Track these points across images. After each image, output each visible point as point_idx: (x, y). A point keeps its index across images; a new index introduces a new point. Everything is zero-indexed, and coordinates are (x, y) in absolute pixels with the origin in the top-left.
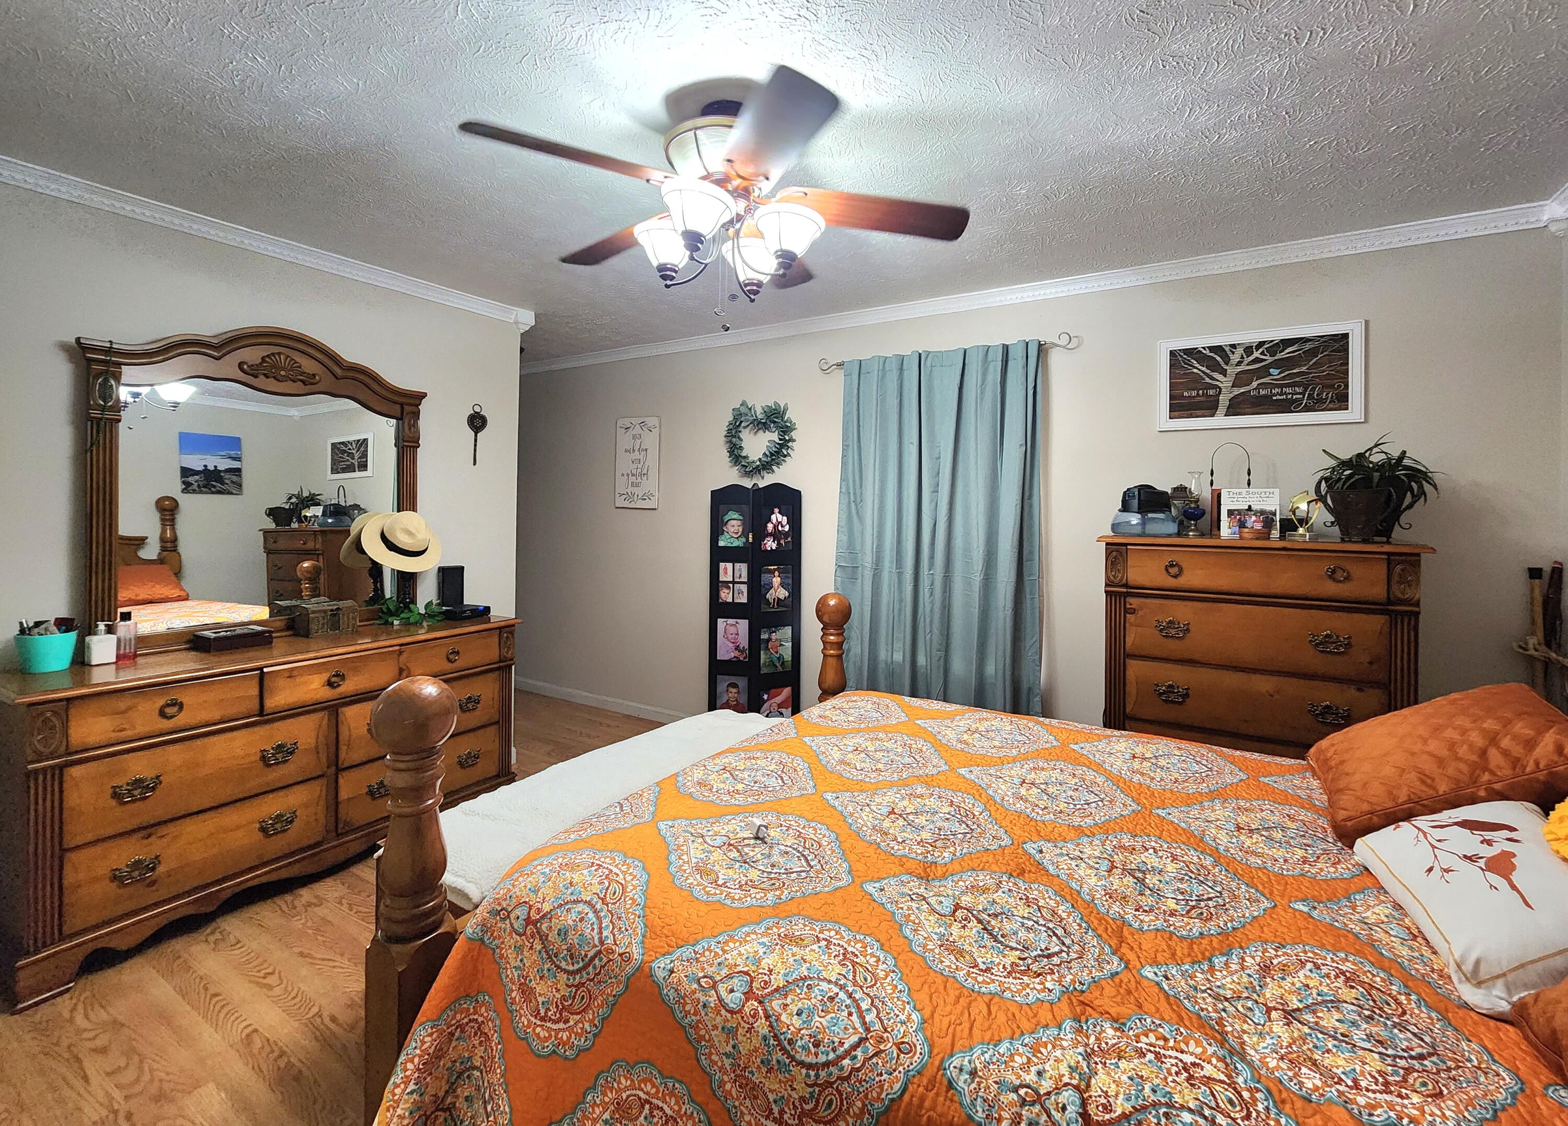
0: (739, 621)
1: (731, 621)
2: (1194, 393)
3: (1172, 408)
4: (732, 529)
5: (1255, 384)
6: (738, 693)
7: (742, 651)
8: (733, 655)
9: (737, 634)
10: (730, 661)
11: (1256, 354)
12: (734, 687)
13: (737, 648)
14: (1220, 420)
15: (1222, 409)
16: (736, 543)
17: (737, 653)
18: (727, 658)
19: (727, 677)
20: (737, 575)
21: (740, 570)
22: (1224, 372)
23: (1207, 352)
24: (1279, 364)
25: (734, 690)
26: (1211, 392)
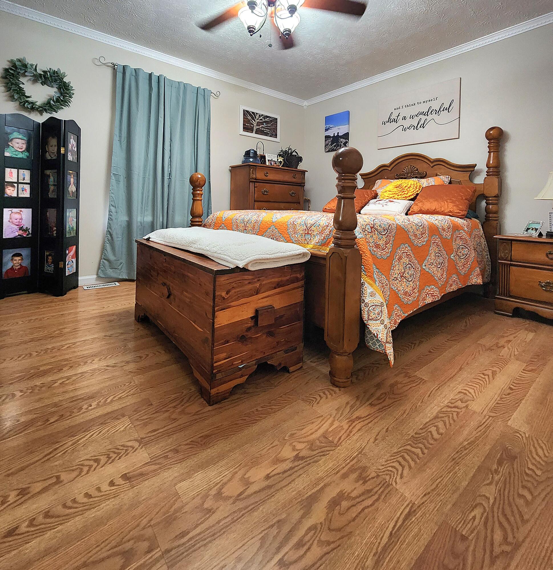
0: (22, 209)
1: (15, 210)
2: (248, 125)
3: (244, 128)
4: (17, 145)
5: (261, 126)
6: (22, 259)
7: (27, 230)
8: (17, 234)
9: (21, 219)
10: (15, 238)
11: (261, 118)
12: (18, 256)
13: (21, 229)
14: (253, 135)
15: (254, 132)
16: (20, 156)
17: (21, 232)
18: (11, 236)
19: (11, 250)
20: (21, 177)
21: (24, 175)
22: (255, 121)
23: (251, 113)
24: (265, 122)
25: (19, 258)
26: (252, 126)
